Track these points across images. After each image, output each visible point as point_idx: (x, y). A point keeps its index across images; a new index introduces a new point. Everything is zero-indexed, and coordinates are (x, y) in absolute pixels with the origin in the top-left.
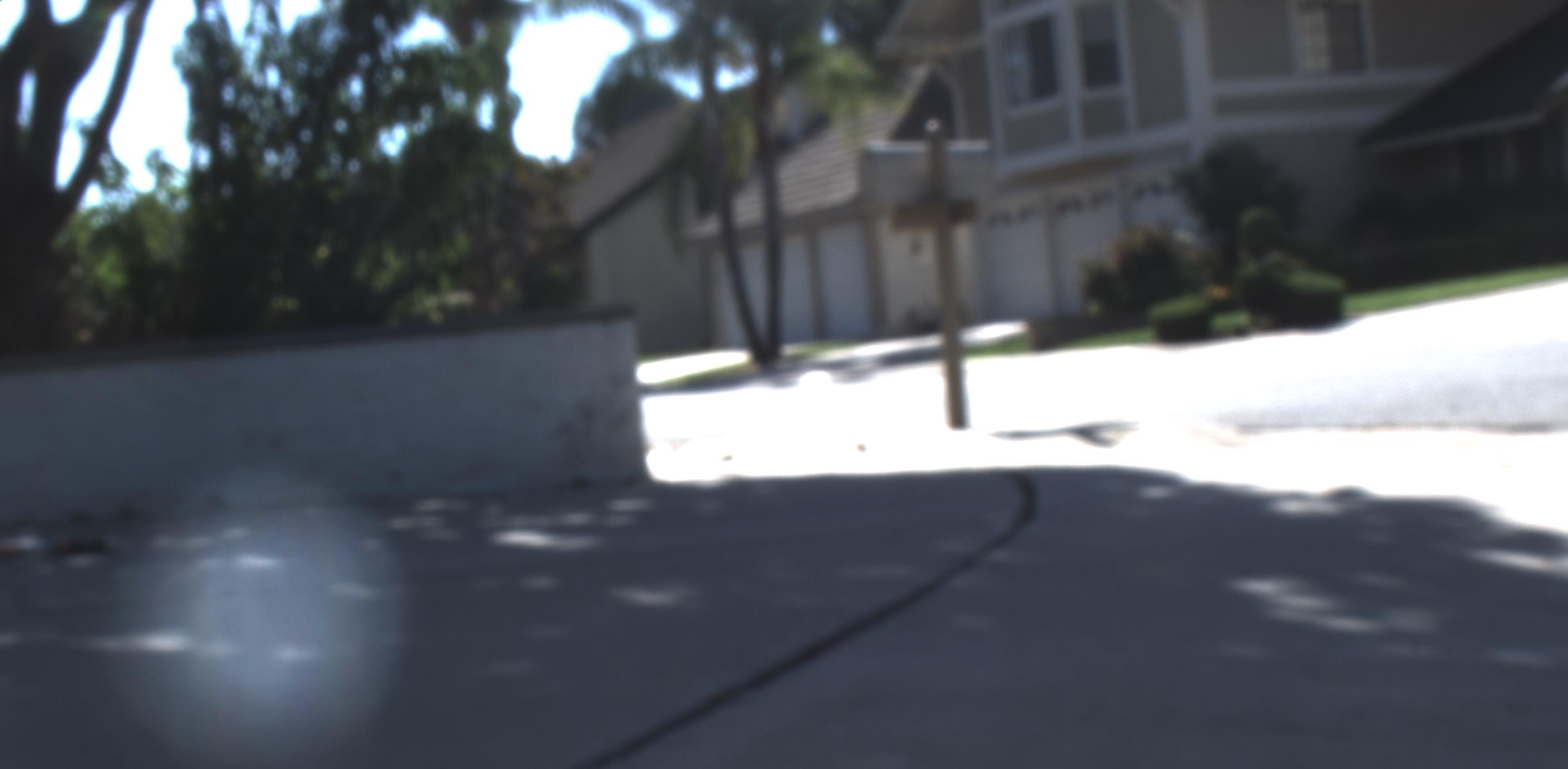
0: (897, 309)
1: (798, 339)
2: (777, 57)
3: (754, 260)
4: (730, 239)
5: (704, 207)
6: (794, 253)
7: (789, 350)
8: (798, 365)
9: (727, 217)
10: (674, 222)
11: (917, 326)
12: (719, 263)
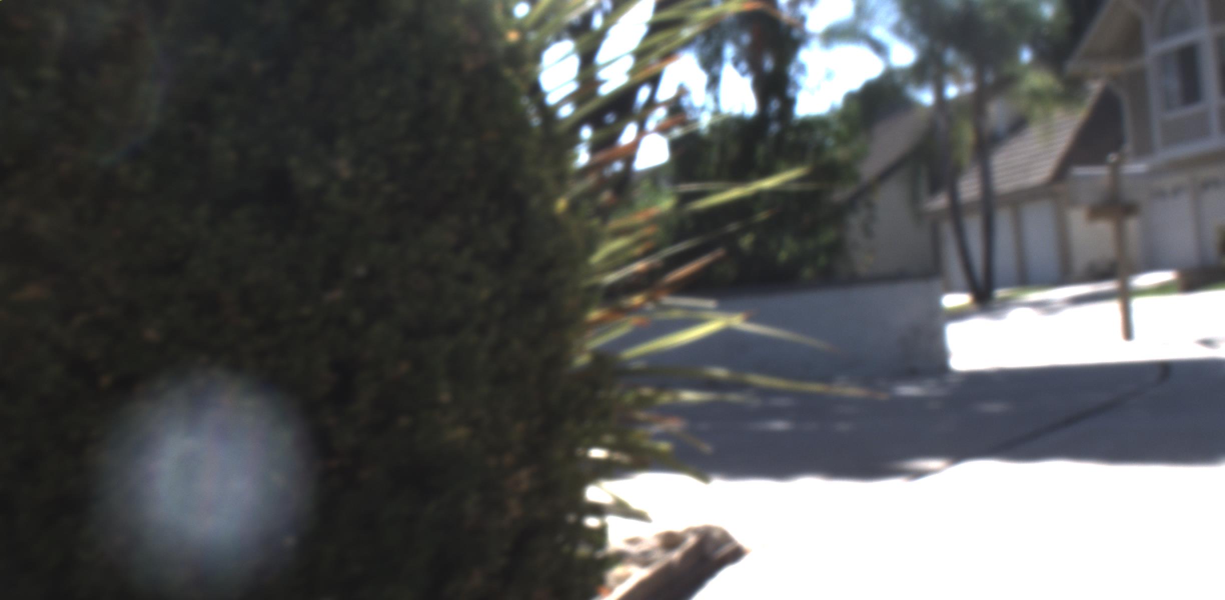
0: (1080, 262)
1: (1006, 284)
2: (990, 78)
3: (974, 227)
4: (956, 211)
5: (934, 188)
6: (1003, 221)
7: (1001, 293)
8: (1006, 304)
9: (954, 195)
10: (915, 199)
11: (1096, 274)
12: (947, 230)
